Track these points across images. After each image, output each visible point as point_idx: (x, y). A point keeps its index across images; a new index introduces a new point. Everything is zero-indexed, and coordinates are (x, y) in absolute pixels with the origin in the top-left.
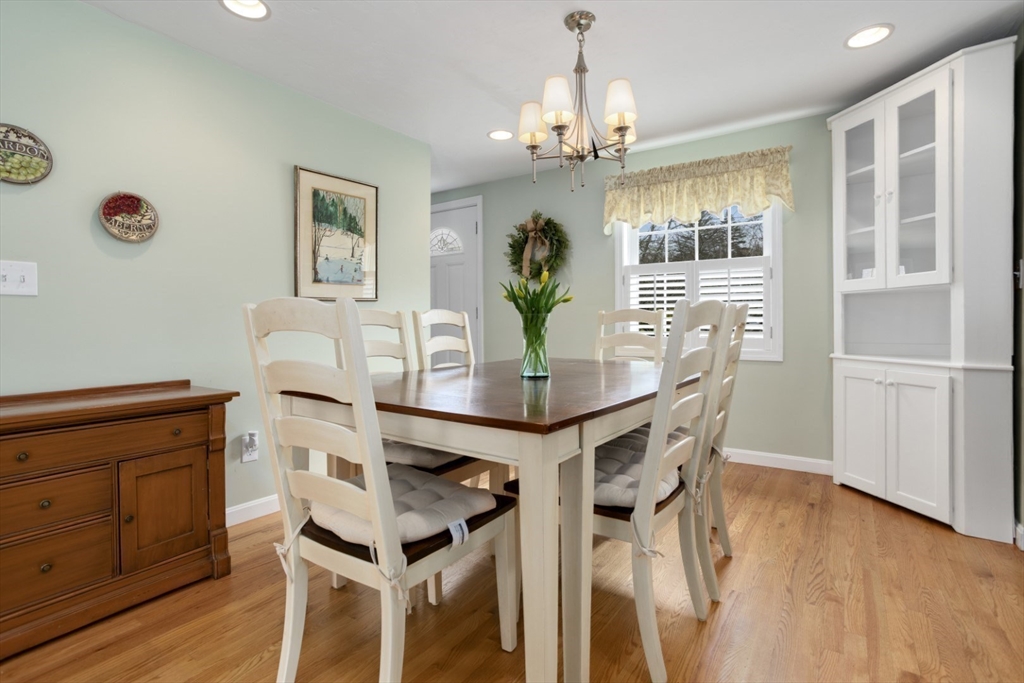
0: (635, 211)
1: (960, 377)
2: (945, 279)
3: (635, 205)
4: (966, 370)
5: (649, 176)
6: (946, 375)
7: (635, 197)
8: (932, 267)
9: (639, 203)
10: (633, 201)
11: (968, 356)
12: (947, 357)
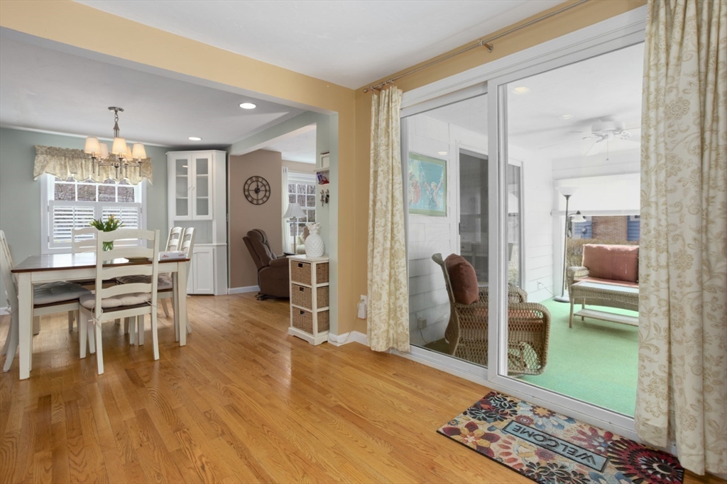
0: (64, 171)
1: (215, 248)
2: (211, 219)
3: (63, 167)
4: (217, 246)
5: (73, 153)
6: (212, 248)
7: (63, 162)
8: (207, 214)
9: (66, 167)
10: (61, 164)
11: (218, 241)
12: (212, 242)
